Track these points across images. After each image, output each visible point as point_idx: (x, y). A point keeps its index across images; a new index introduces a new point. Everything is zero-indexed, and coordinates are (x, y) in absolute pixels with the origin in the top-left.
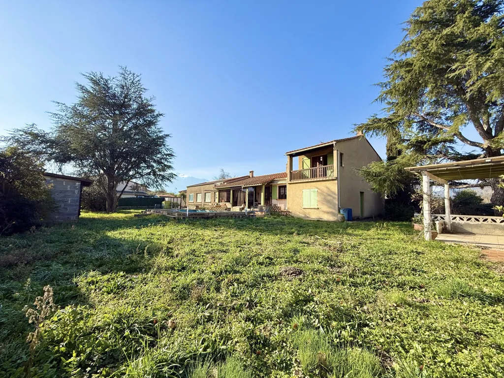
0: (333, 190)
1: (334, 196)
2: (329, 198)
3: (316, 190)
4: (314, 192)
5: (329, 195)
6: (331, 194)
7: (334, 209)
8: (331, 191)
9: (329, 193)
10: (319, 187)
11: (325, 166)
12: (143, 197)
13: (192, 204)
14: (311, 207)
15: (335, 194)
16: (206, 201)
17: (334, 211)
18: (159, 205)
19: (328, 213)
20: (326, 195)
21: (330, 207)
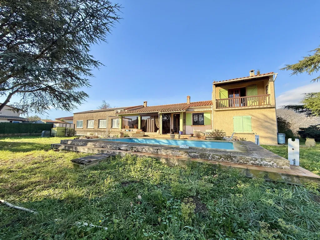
0: (271, 117)
1: (272, 122)
2: (267, 124)
3: (250, 117)
4: (248, 118)
5: (266, 122)
6: (268, 120)
7: (273, 134)
8: (269, 118)
9: (266, 120)
10: (254, 114)
11: (243, 97)
12: (20, 122)
13: (82, 130)
14: (244, 132)
15: (273, 121)
16: (100, 127)
17: (273, 136)
18: (48, 132)
19: (266, 138)
20: (263, 121)
21: (267, 133)
